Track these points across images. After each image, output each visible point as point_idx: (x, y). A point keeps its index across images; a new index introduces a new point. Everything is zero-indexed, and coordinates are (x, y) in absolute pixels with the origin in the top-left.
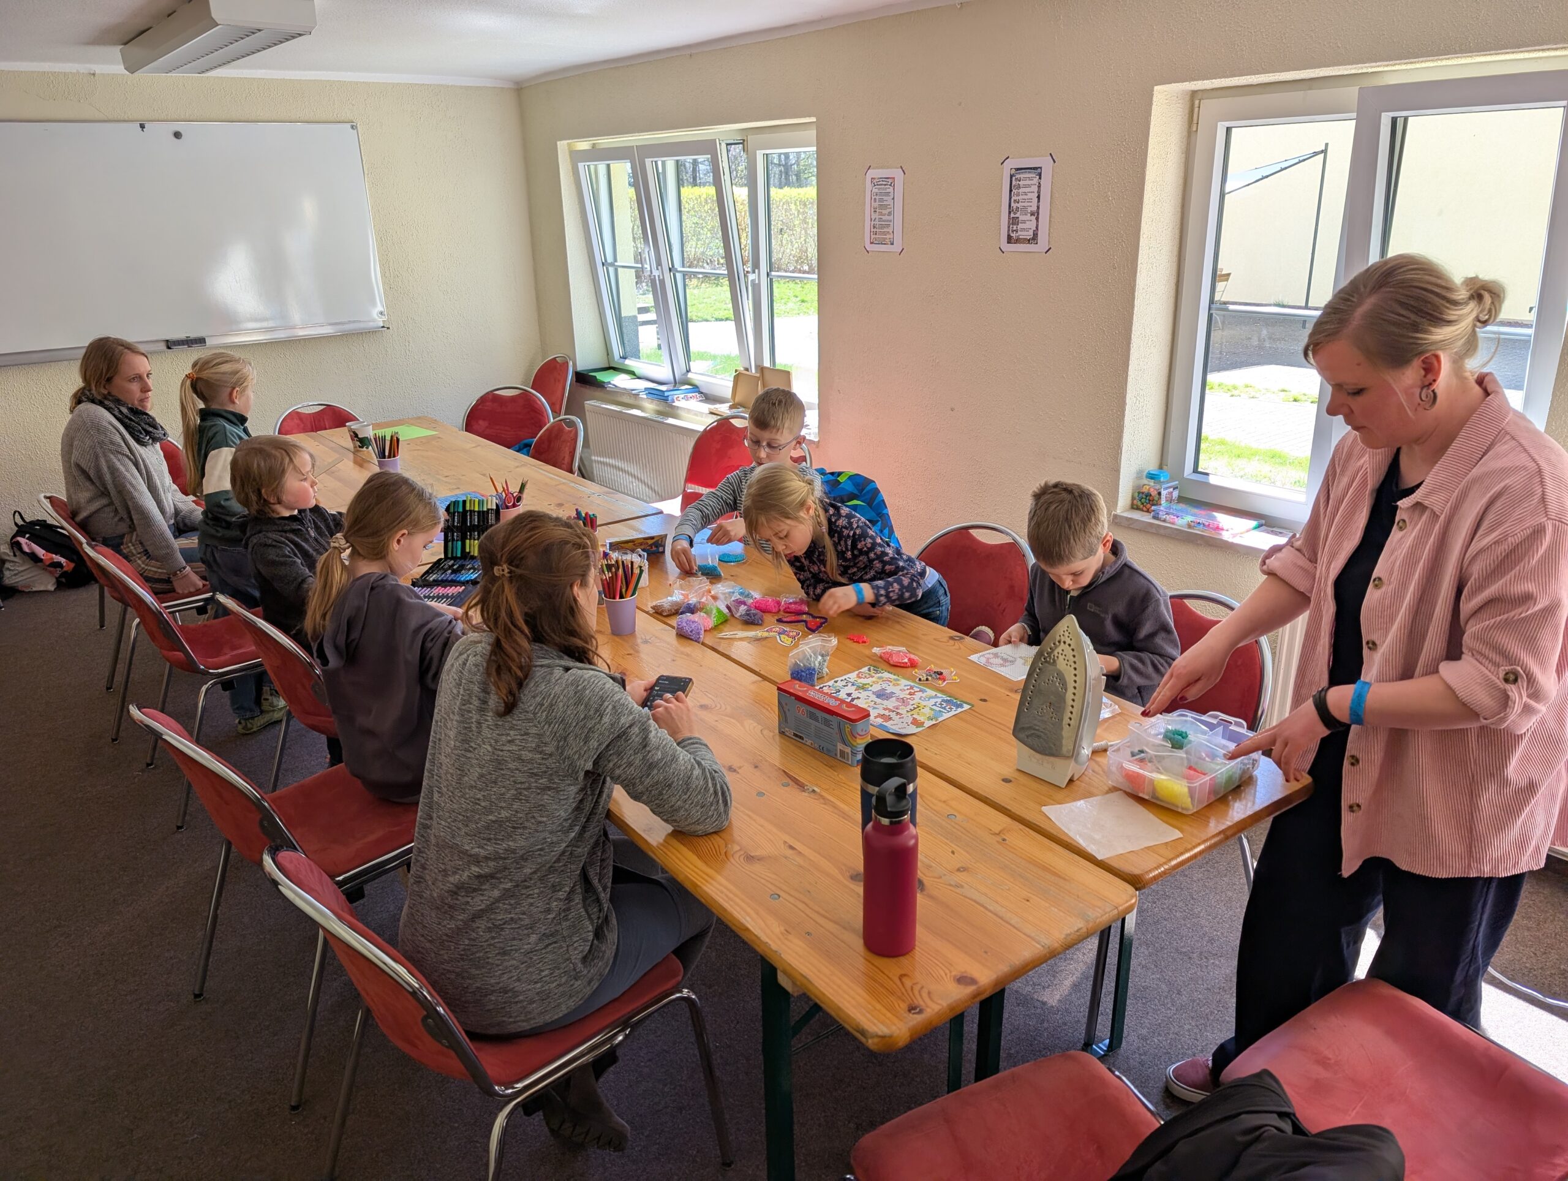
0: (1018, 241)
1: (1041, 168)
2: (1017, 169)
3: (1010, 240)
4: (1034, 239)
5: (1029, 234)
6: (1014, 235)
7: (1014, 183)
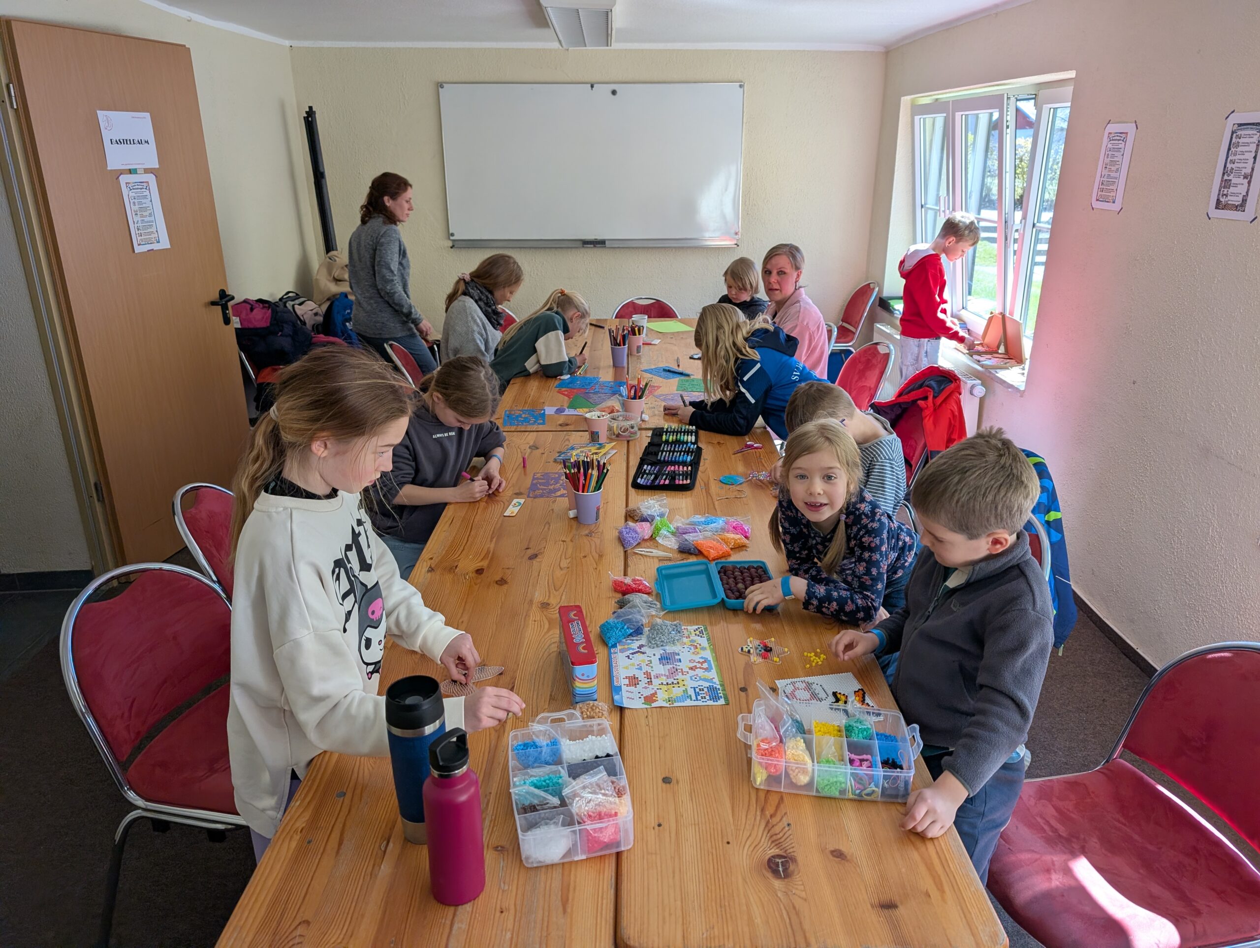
0: (1226, 207)
2: (1240, 125)
3: (1219, 205)
4: (1241, 207)
5: (1237, 201)
6: (1223, 200)
7: (1234, 140)
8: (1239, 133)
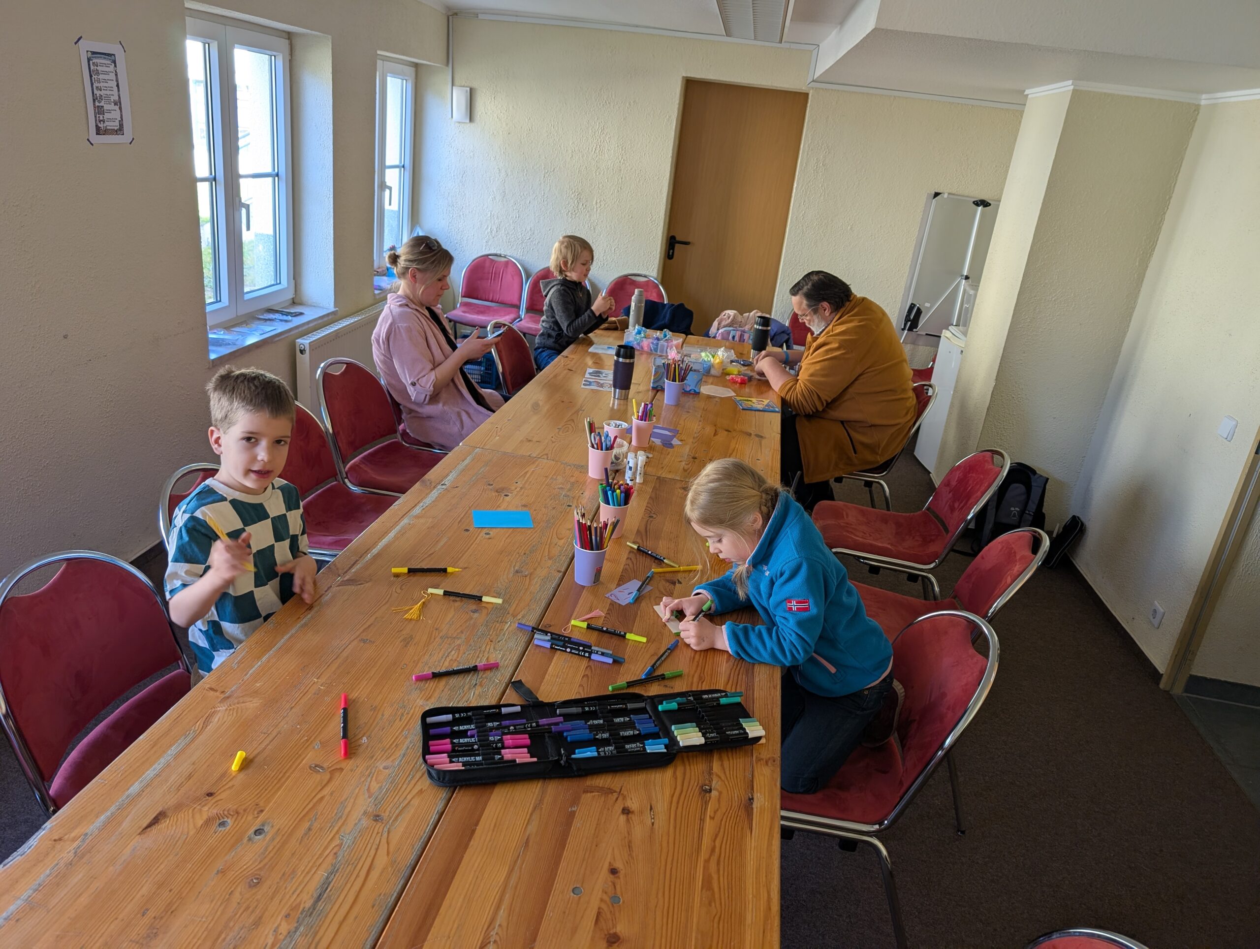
0: (106, 132)
1: (114, 55)
2: (93, 53)
3: (99, 131)
4: (120, 130)
5: (115, 125)
6: (101, 125)
7: (92, 67)
8: (95, 60)
